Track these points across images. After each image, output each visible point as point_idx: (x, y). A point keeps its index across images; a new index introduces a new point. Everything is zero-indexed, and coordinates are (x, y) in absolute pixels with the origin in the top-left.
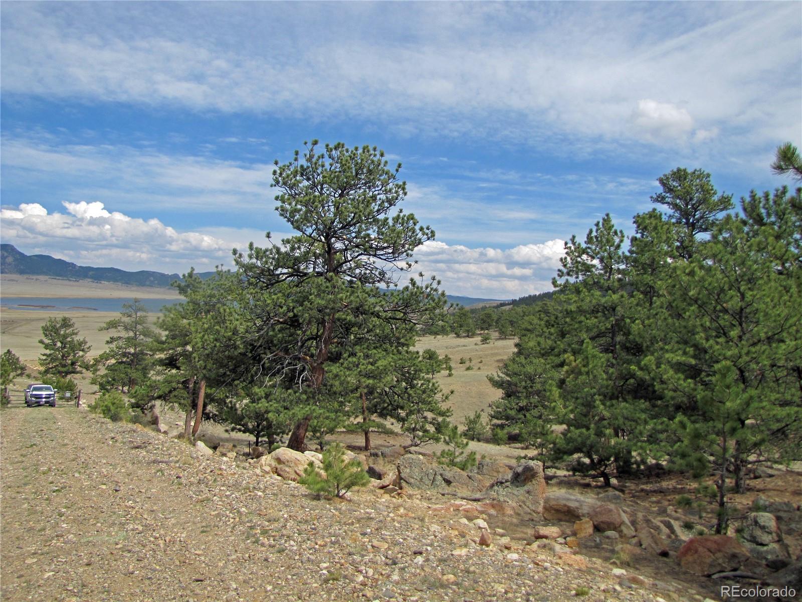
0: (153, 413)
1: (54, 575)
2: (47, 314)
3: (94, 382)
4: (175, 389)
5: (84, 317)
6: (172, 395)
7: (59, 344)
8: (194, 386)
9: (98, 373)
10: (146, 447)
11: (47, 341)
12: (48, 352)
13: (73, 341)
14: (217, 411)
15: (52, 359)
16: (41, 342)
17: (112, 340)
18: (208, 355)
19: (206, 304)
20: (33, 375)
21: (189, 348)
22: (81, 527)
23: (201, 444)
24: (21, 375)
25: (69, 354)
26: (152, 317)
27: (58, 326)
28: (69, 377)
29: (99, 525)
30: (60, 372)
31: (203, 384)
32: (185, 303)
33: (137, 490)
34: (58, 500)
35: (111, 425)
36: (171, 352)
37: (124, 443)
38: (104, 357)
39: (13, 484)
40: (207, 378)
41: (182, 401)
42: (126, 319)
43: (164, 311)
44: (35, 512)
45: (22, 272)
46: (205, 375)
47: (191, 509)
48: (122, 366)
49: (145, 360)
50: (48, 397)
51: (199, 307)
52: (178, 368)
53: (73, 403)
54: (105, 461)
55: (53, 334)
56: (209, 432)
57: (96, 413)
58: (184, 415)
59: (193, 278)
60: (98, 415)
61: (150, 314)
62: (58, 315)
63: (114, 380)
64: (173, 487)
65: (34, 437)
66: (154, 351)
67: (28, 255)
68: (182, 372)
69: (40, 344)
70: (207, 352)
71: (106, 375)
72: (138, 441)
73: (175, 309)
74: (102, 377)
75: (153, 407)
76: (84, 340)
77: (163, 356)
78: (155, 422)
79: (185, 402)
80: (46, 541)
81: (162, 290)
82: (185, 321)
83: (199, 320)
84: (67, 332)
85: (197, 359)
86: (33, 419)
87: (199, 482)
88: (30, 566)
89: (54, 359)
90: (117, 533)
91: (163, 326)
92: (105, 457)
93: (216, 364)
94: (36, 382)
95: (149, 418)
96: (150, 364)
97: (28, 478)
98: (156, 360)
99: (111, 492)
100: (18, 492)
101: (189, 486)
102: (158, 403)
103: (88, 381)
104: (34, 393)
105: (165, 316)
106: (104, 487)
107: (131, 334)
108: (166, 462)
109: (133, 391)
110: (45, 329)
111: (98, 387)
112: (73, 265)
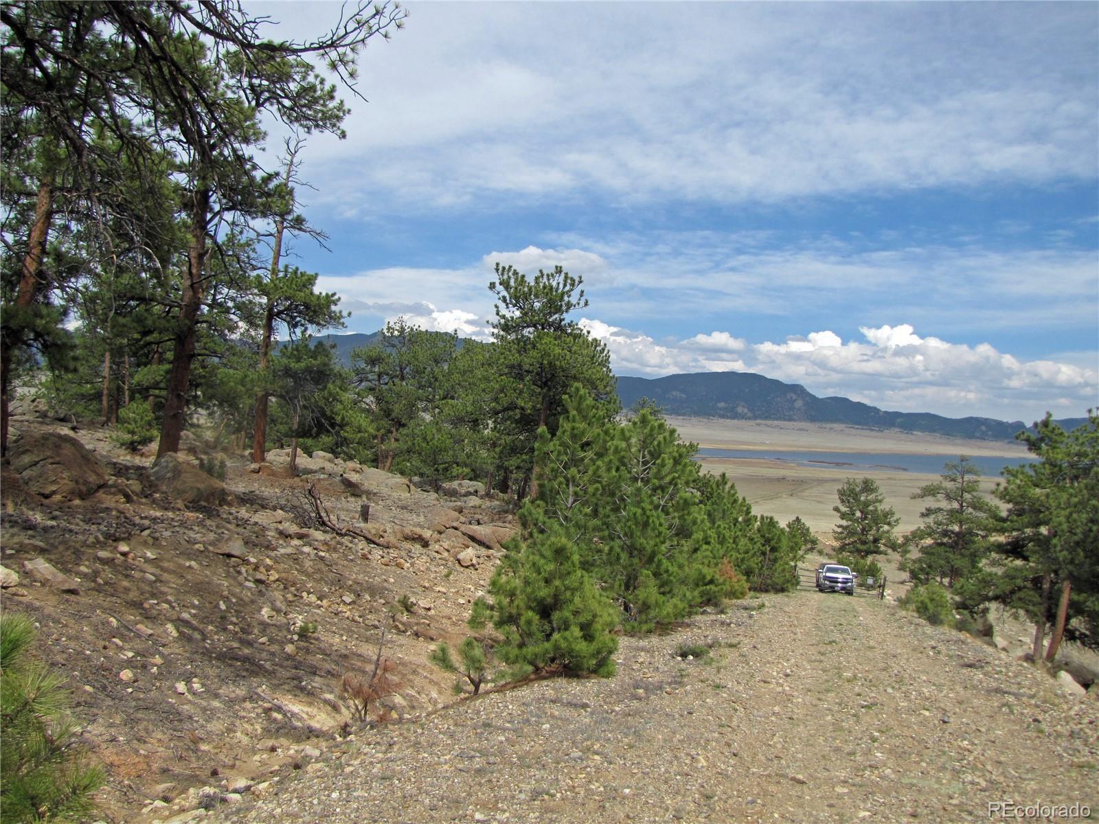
0: (986, 620)
1: (871, 817)
2: (845, 474)
3: (902, 568)
4: (1020, 589)
5: (890, 479)
6: (1015, 597)
7: (858, 514)
8: (1051, 587)
9: (908, 556)
10: (982, 667)
11: (843, 509)
12: (844, 523)
13: (876, 510)
14: (1087, 629)
15: (850, 532)
16: (837, 509)
17: (928, 512)
18: (1077, 544)
19: (1072, 466)
20: (825, 551)
21: (1044, 530)
22: (901, 762)
23: (1065, 676)
24: (812, 549)
25: (871, 527)
26: (987, 483)
27: (858, 489)
28: (870, 558)
29: (924, 764)
30: (859, 551)
31: (1066, 586)
32: (1037, 464)
33: (974, 727)
34: (868, 718)
35: (929, 629)
36: (1015, 533)
37: (951, 657)
38: (917, 535)
39: (812, 688)
40: (1074, 577)
41: (1031, 608)
42: (949, 485)
43: (1005, 475)
44: (842, 729)
45: (812, 419)
46: (1071, 573)
47: (1062, 773)
48: (942, 549)
49: (974, 542)
50: (846, 581)
51: (1060, 470)
52: (1026, 558)
53: (874, 592)
54: (925, 678)
55: (851, 500)
56: (1076, 660)
57: (908, 610)
58: (1032, 628)
59: (1050, 428)
60: (910, 613)
61: (981, 478)
62: (858, 475)
63: (930, 567)
64: (1029, 734)
65: (832, 631)
66: (990, 531)
67: (820, 396)
68: (1032, 564)
69: (835, 513)
70: (1076, 538)
71: (920, 560)
72: (970, 657)
73: (1022, 473)
74: (914, 562)
75: (986, 610)
76: (891, 510)
77: (1002, 539)
78: (987, 632)
79: (1035, 609)
80: (858, 770)
81: (999, 444)
82: (1038, 490)
83: (1063, 489)
84: (869, 498)
85: (1059, 548)
86: (829, 608)
87: (1072, 734)
88: (840, 797)
89: (852, 533)
90: (949, 781)
91: (1004, 496)
92: (925, 672)
93: (1090, 557)
94: (829, 561)
95: (979, 625)
96: (982, 550)
97: (830, 684)
98: (993, 545)
99: (936, 722)
100: (820, 699)
101: (1056, 738)
102: (993, 606)
103: (895, 565)
104: (829, 574)
105: (1008, 482)
106: (927, 713)
107: (956, 505)
108: (1014, 694)
109: (958, 586)
110: (841, 493)
111: (908, 574)
112: (875, 410)
